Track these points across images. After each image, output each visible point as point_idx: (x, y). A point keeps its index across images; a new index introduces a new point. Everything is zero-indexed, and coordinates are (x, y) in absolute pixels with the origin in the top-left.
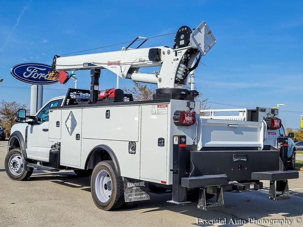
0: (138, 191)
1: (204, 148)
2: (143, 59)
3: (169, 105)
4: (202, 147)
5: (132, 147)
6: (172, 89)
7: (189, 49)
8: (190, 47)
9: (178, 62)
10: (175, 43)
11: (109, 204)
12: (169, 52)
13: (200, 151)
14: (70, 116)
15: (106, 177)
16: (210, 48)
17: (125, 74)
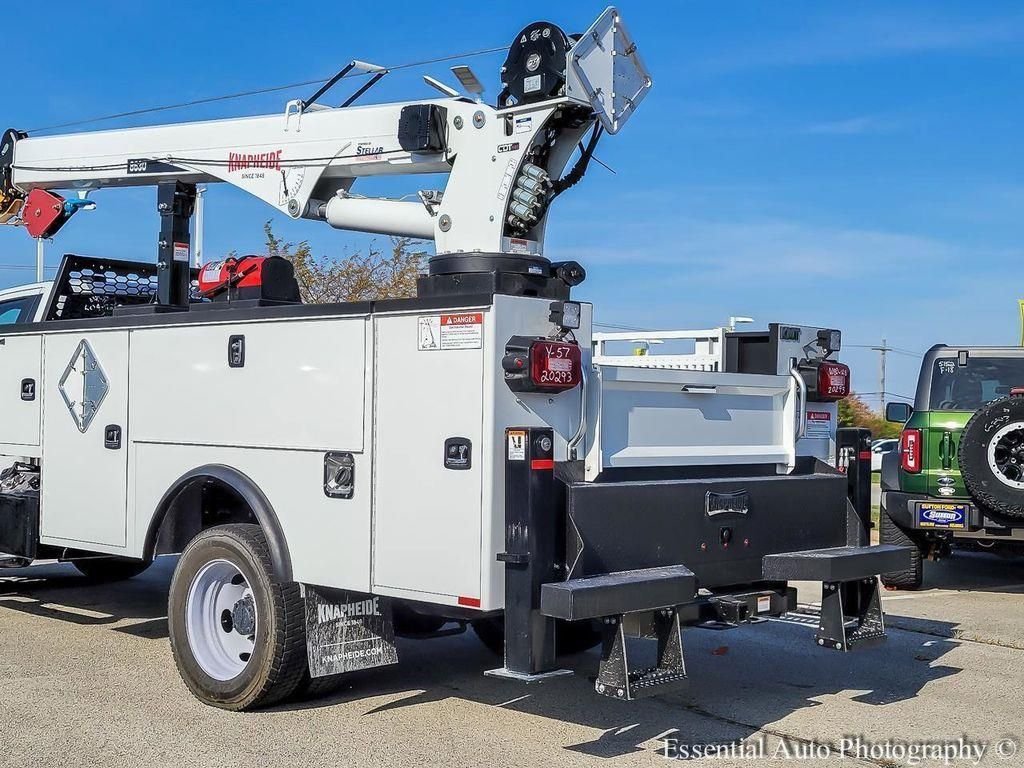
0: (355, 635)
1: (608, 474)
2: (374, 146)
3: (489, 317)
4: (604, 469)
5: (340, 472)
6: (493, 258)
7: (559, 109)
8: (565, 99)
9: (518, 155)
10: (506, 84)
11: (245, 686)
12: (479, 121)
13: (595, 481)
14: (80, 360)
15: (228, 586)
16: (633, 107)
17: (302, 199)
